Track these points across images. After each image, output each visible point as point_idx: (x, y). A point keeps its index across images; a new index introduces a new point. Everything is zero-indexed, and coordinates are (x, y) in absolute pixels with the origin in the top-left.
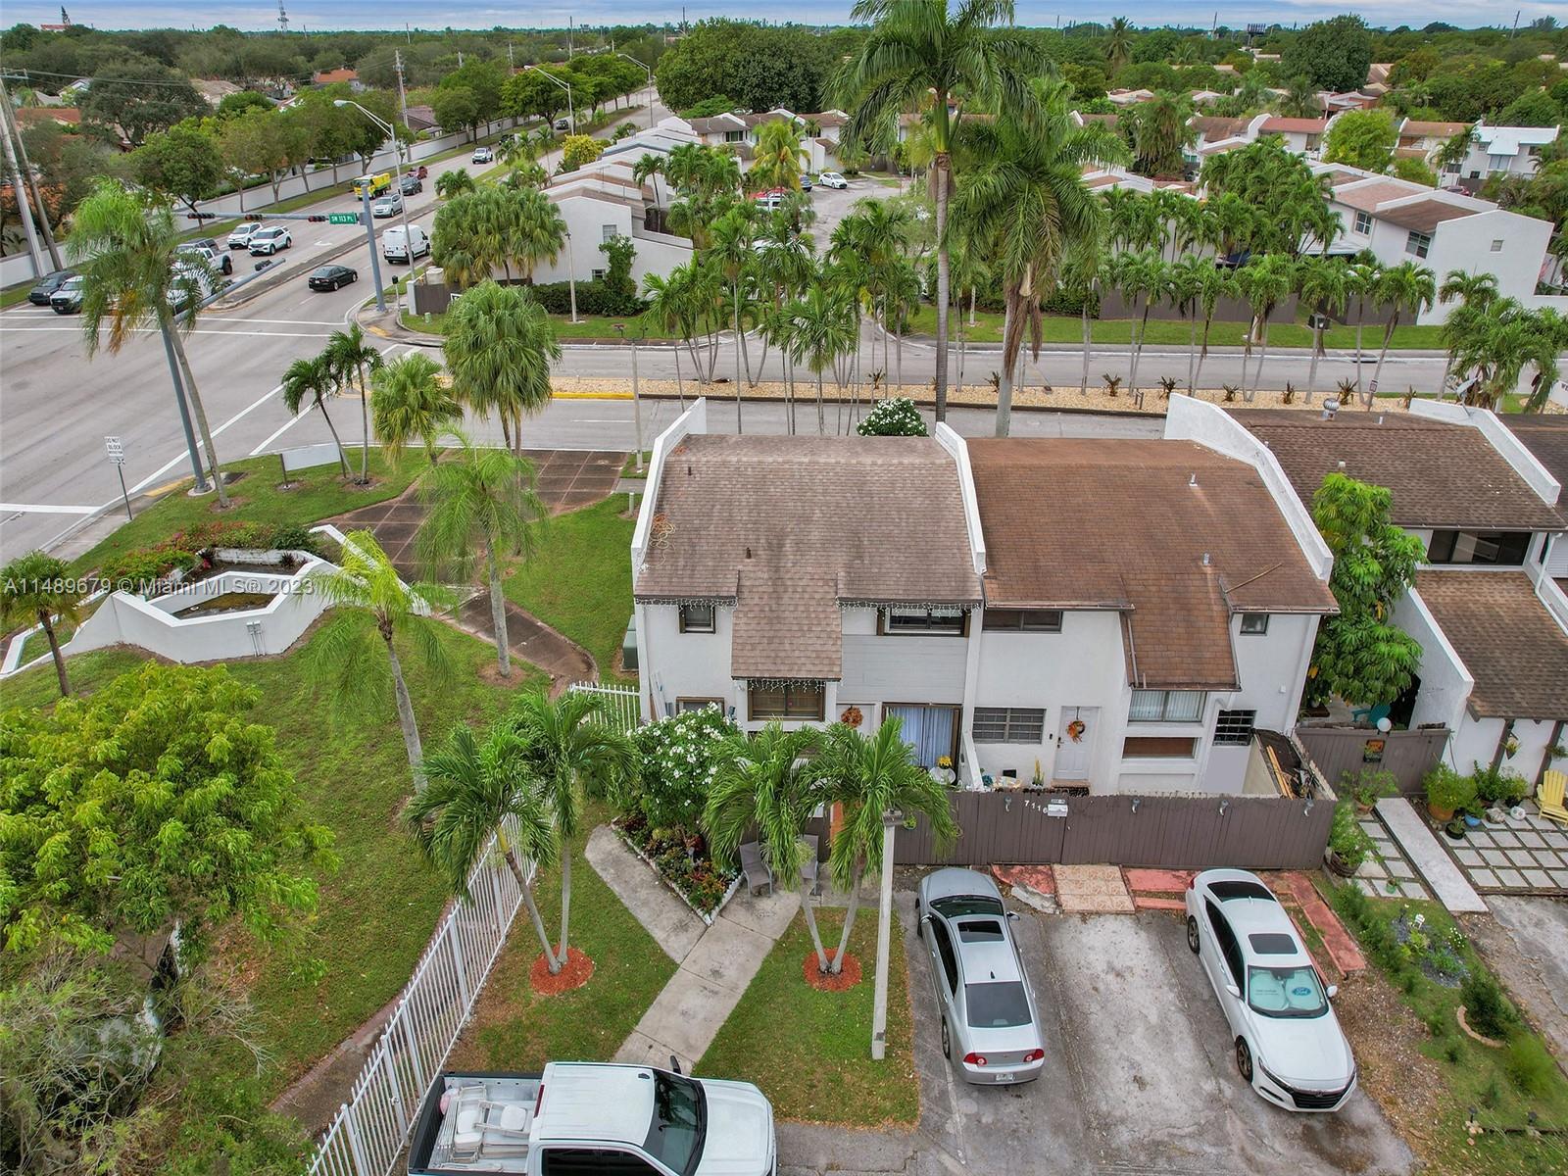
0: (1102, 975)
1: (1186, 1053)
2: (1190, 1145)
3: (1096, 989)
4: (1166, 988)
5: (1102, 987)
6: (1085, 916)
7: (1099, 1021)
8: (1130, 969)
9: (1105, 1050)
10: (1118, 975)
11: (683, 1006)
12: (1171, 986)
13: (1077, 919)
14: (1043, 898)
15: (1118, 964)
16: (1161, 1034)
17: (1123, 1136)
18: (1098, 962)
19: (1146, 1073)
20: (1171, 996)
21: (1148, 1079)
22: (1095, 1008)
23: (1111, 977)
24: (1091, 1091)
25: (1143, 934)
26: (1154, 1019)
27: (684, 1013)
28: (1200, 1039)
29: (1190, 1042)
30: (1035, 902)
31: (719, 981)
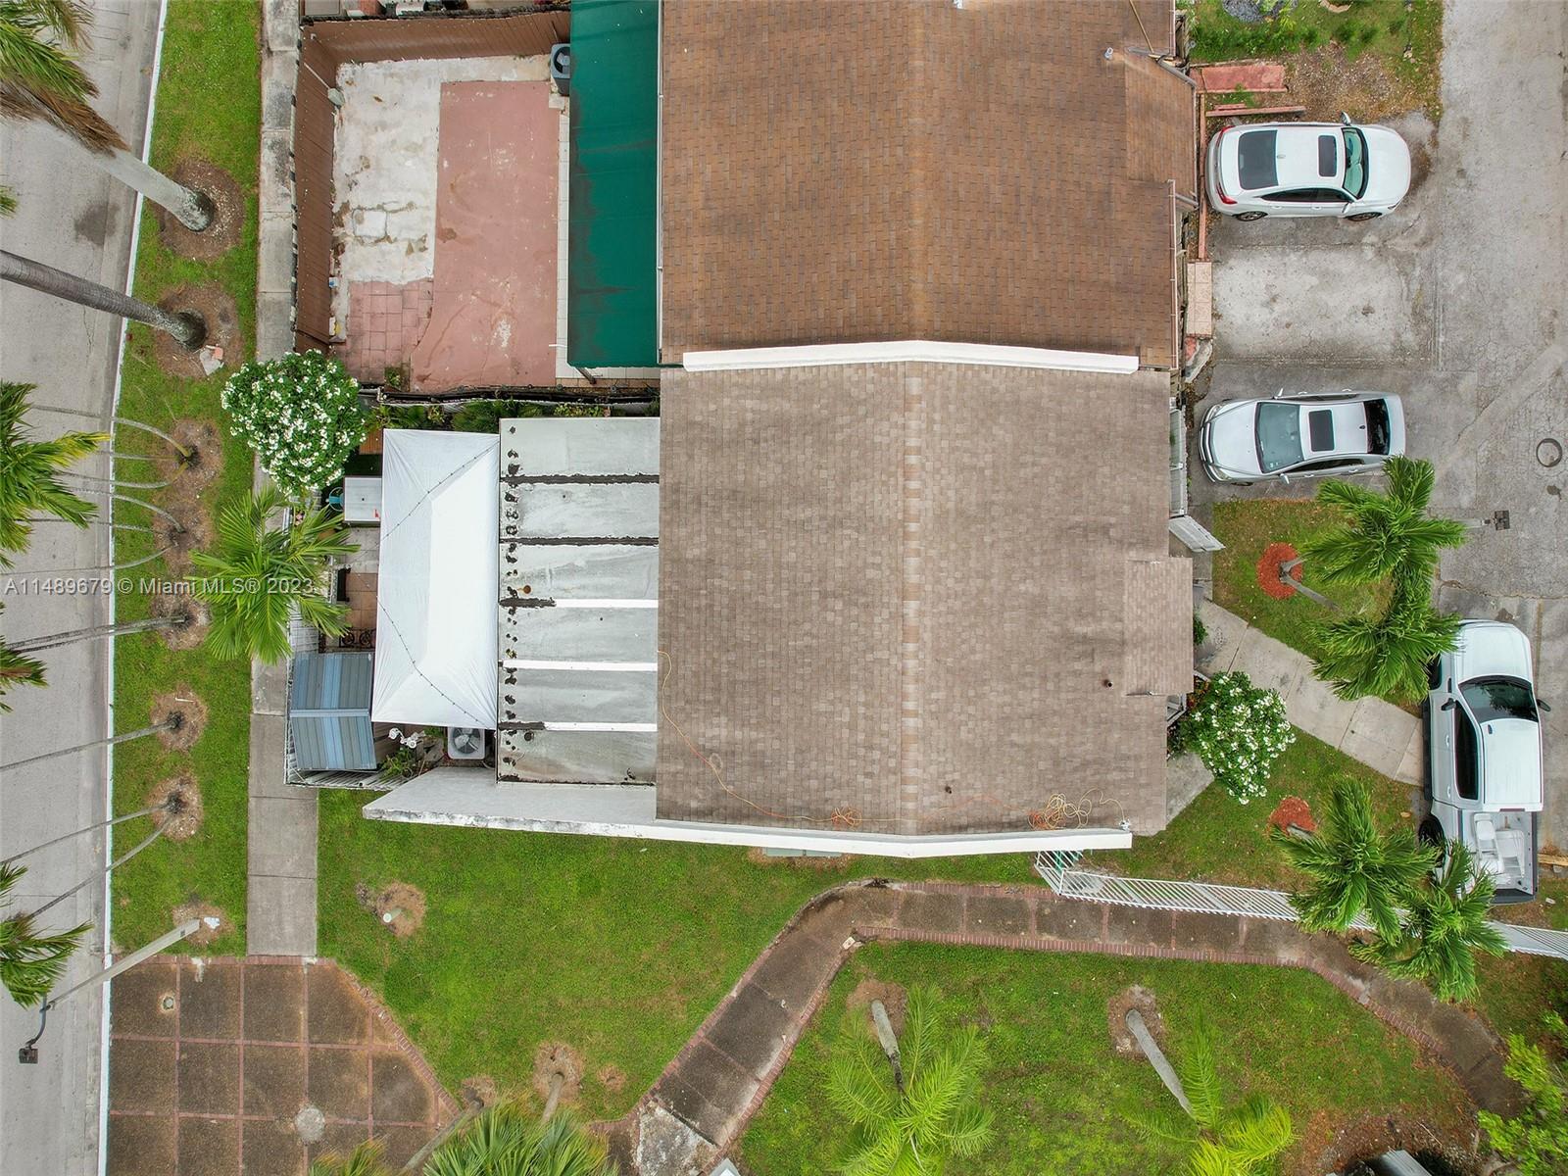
0: (1275, 315)
1: (1342, 262)
2: (1415, 286)
3: (1288, 325)
4: (1286, 260)
5: (1286, 320)
6: (1216, 316)
7: (1316, 331)
8: (1268, 287)
9: (1342, 332)
10: (1274, 300)
11: (1315, 708)
12: (1283, 253)
13: (1219, 324)
14: (1201, 352)
15: (1266, 298)
16: (1328, 278)
17: (1409, 338)
18: (1261, 316)
19: (1361, 304)
20: (1293, 257)
21: (1365, 303)
22: (1305, 331)
23: (1277, 307)
24: (1376, 355)
25: (1232, 262)
26: (1315, 281)
27: (1322, 707)
28: (1331, 246)
29: (1333, 255)
30: (1204, 359)
31: (1291, 677)
